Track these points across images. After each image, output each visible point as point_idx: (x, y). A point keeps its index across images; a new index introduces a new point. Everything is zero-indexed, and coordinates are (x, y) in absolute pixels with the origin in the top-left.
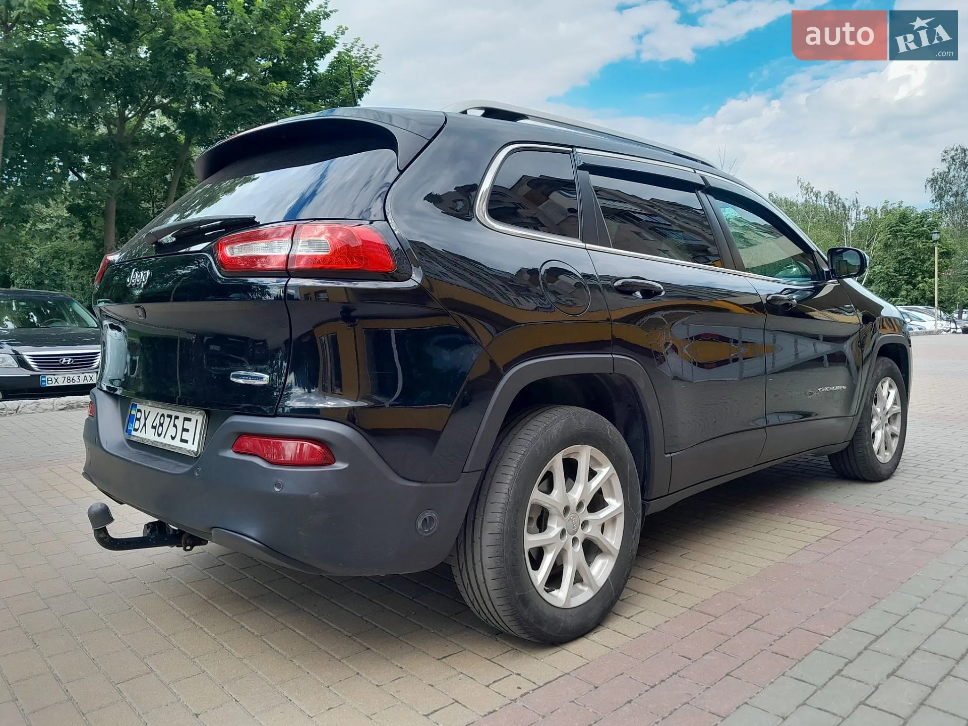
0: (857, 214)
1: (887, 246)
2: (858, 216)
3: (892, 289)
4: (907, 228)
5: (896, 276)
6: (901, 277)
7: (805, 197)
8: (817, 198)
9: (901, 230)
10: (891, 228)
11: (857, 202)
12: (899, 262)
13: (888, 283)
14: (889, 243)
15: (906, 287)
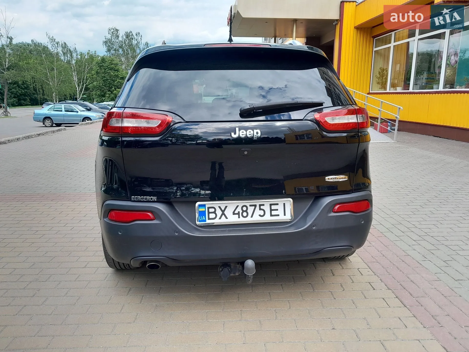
0: (76, 55)
1: (97, 73)
2: (77, 56)
3: (103, 93)
4: (105, 65)
5: (103, 87)
6: (105, 88)
7: (51, 44)
8: (58, 45)
9: (103, 66)
10: (98, 64)
11: (76, 49)
12: (104, 81)
13: (100, 90)
14: (98, 71)
15: (108, 92)
